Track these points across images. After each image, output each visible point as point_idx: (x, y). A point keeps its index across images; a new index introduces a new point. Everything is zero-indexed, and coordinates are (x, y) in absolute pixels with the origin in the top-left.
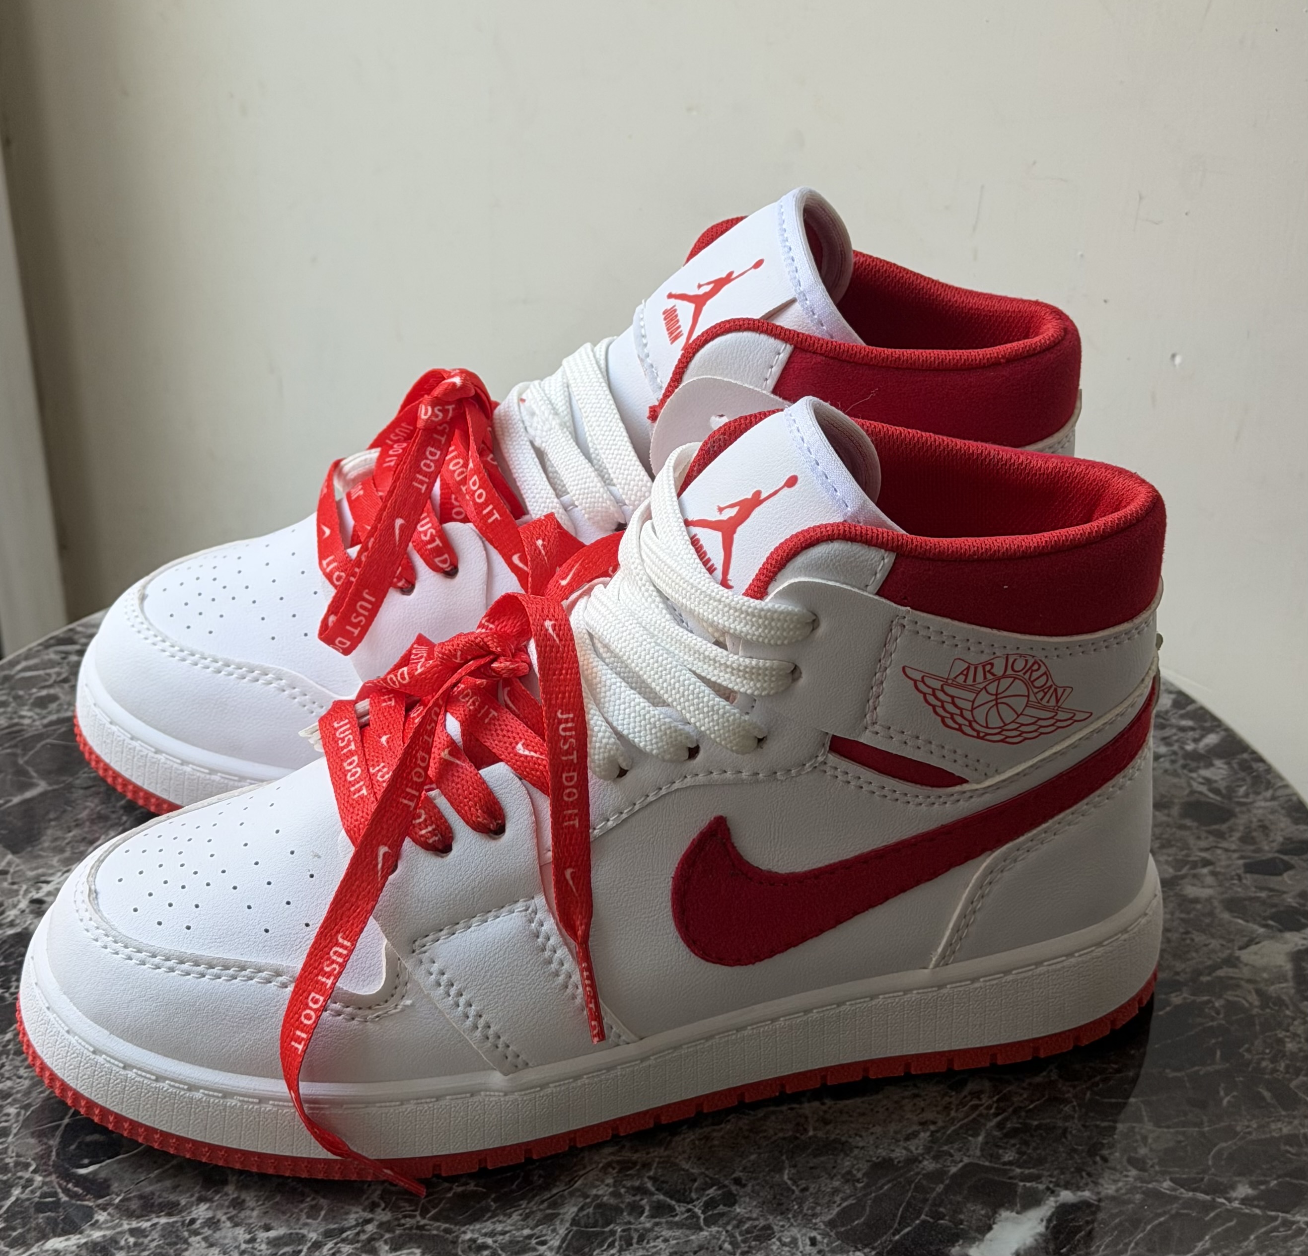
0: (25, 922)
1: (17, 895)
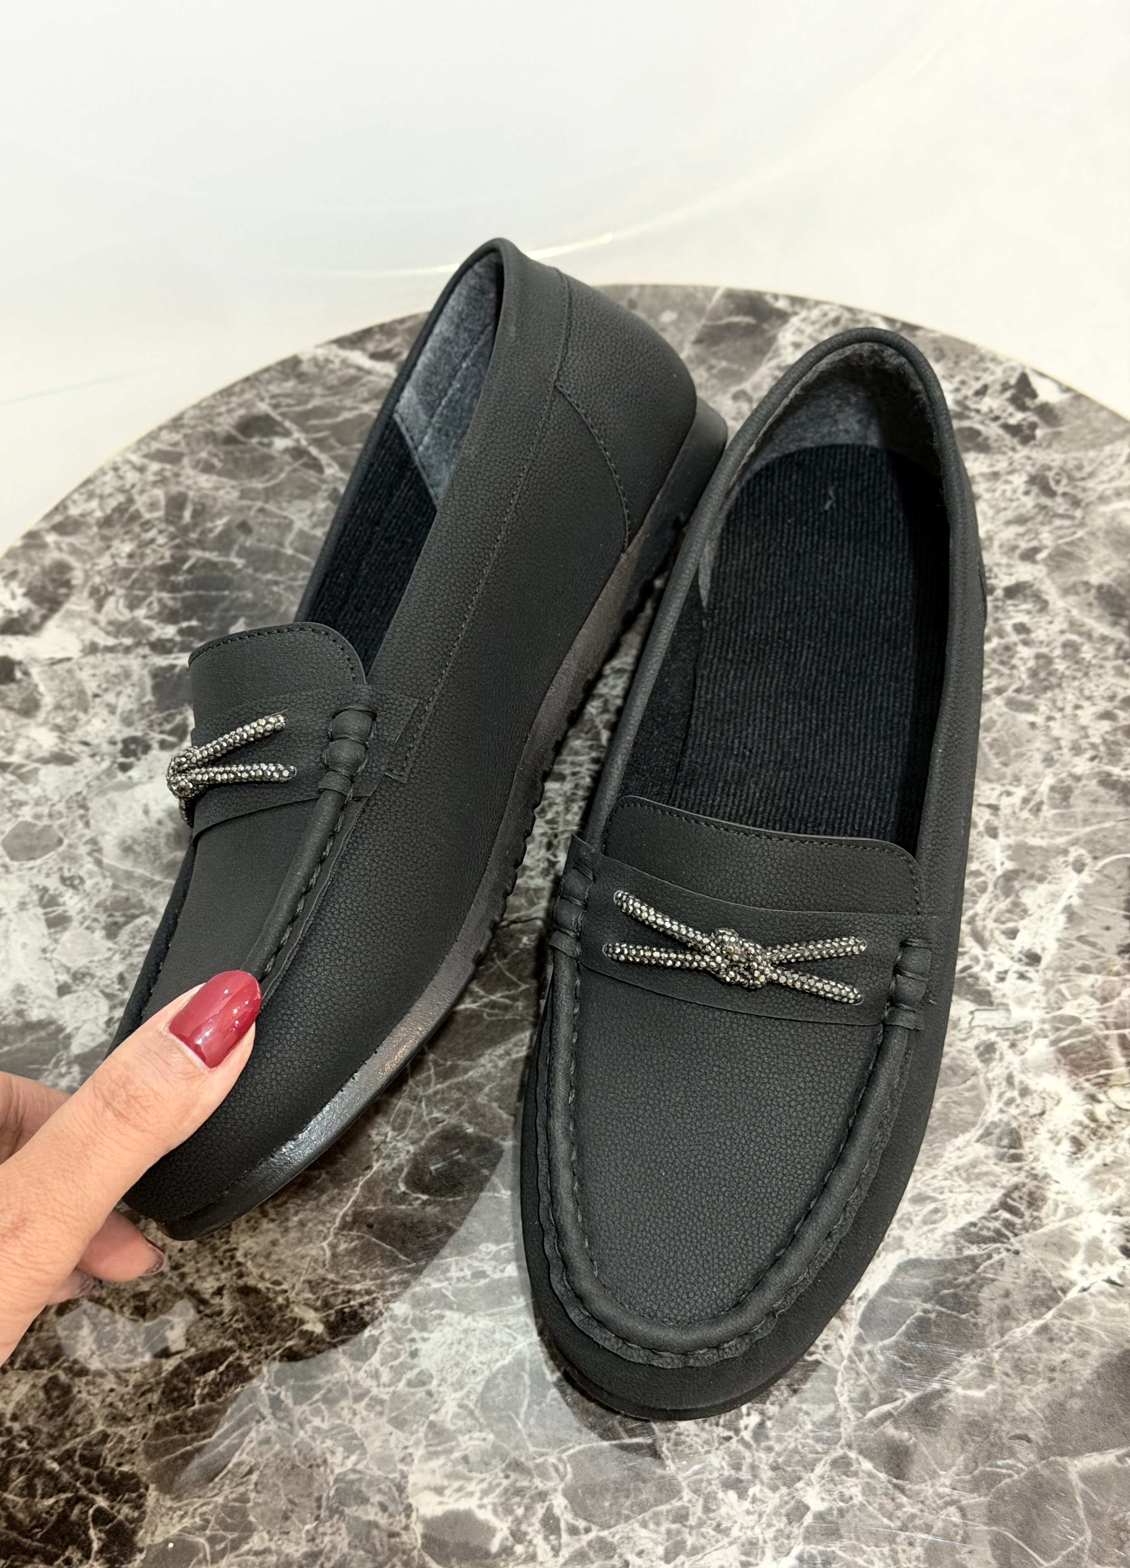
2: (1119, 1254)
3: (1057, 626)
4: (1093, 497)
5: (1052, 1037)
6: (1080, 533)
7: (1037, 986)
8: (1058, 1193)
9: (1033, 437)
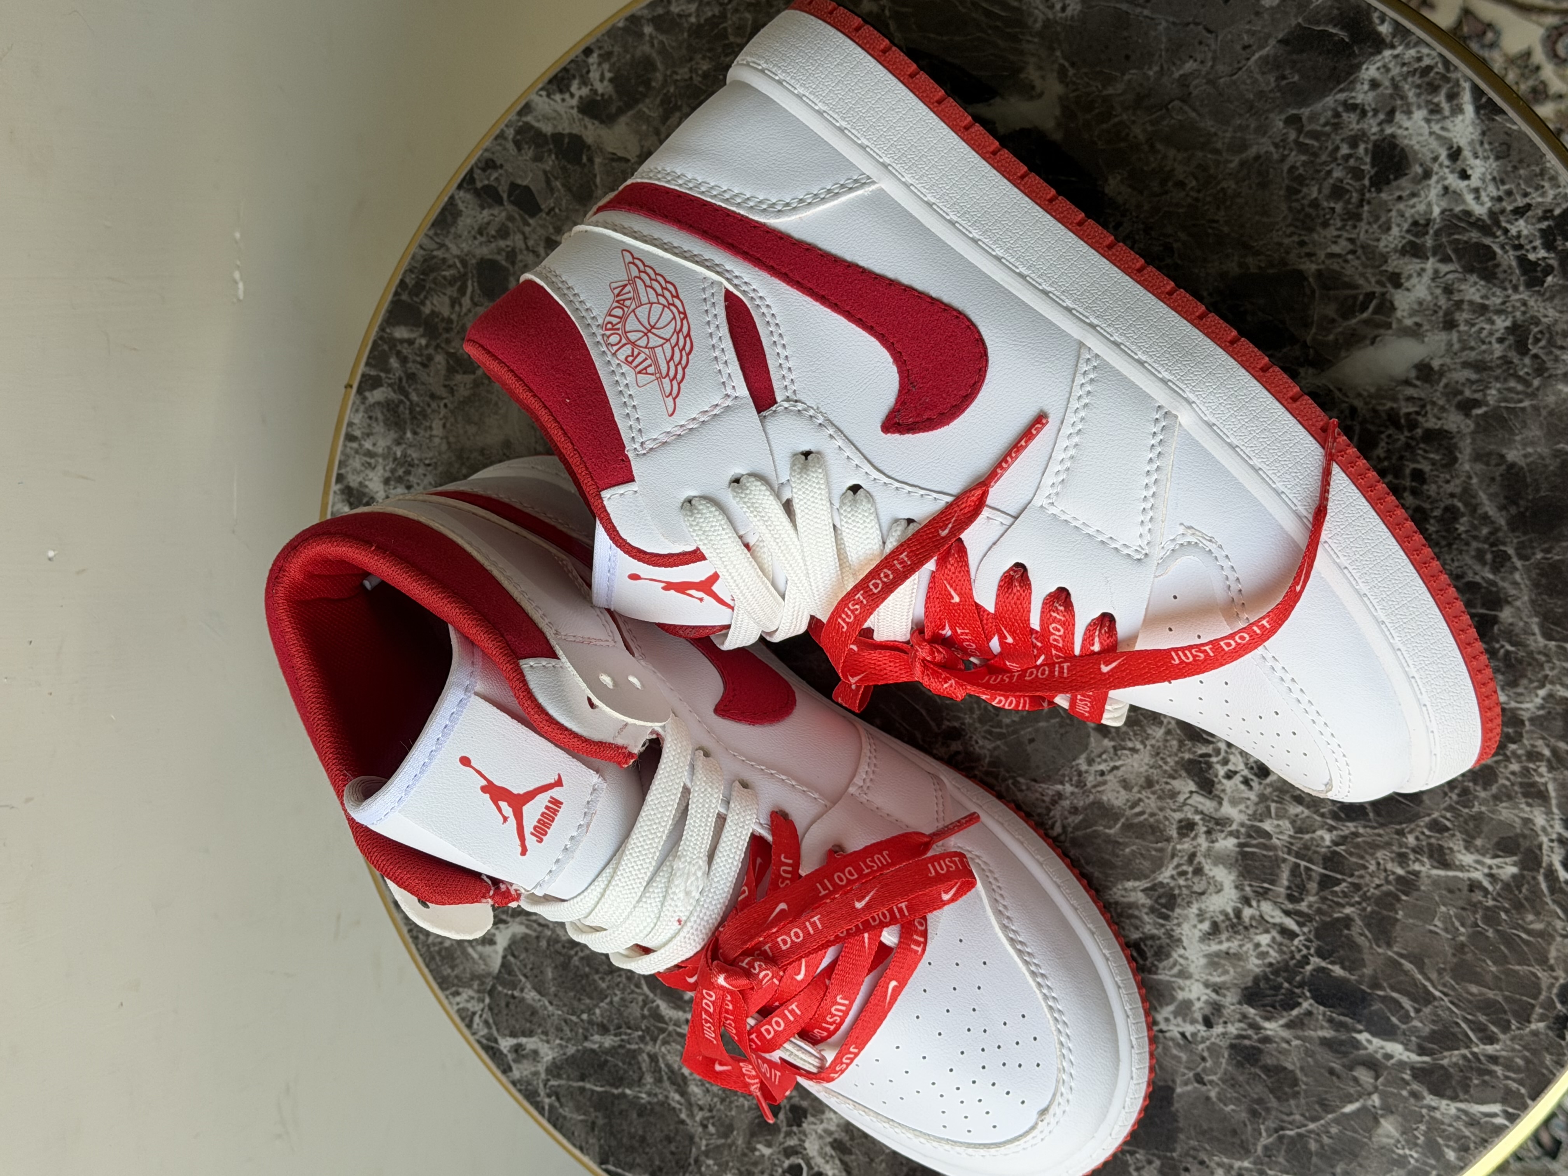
0: (1234, 1011)
1: (1213, 1044)
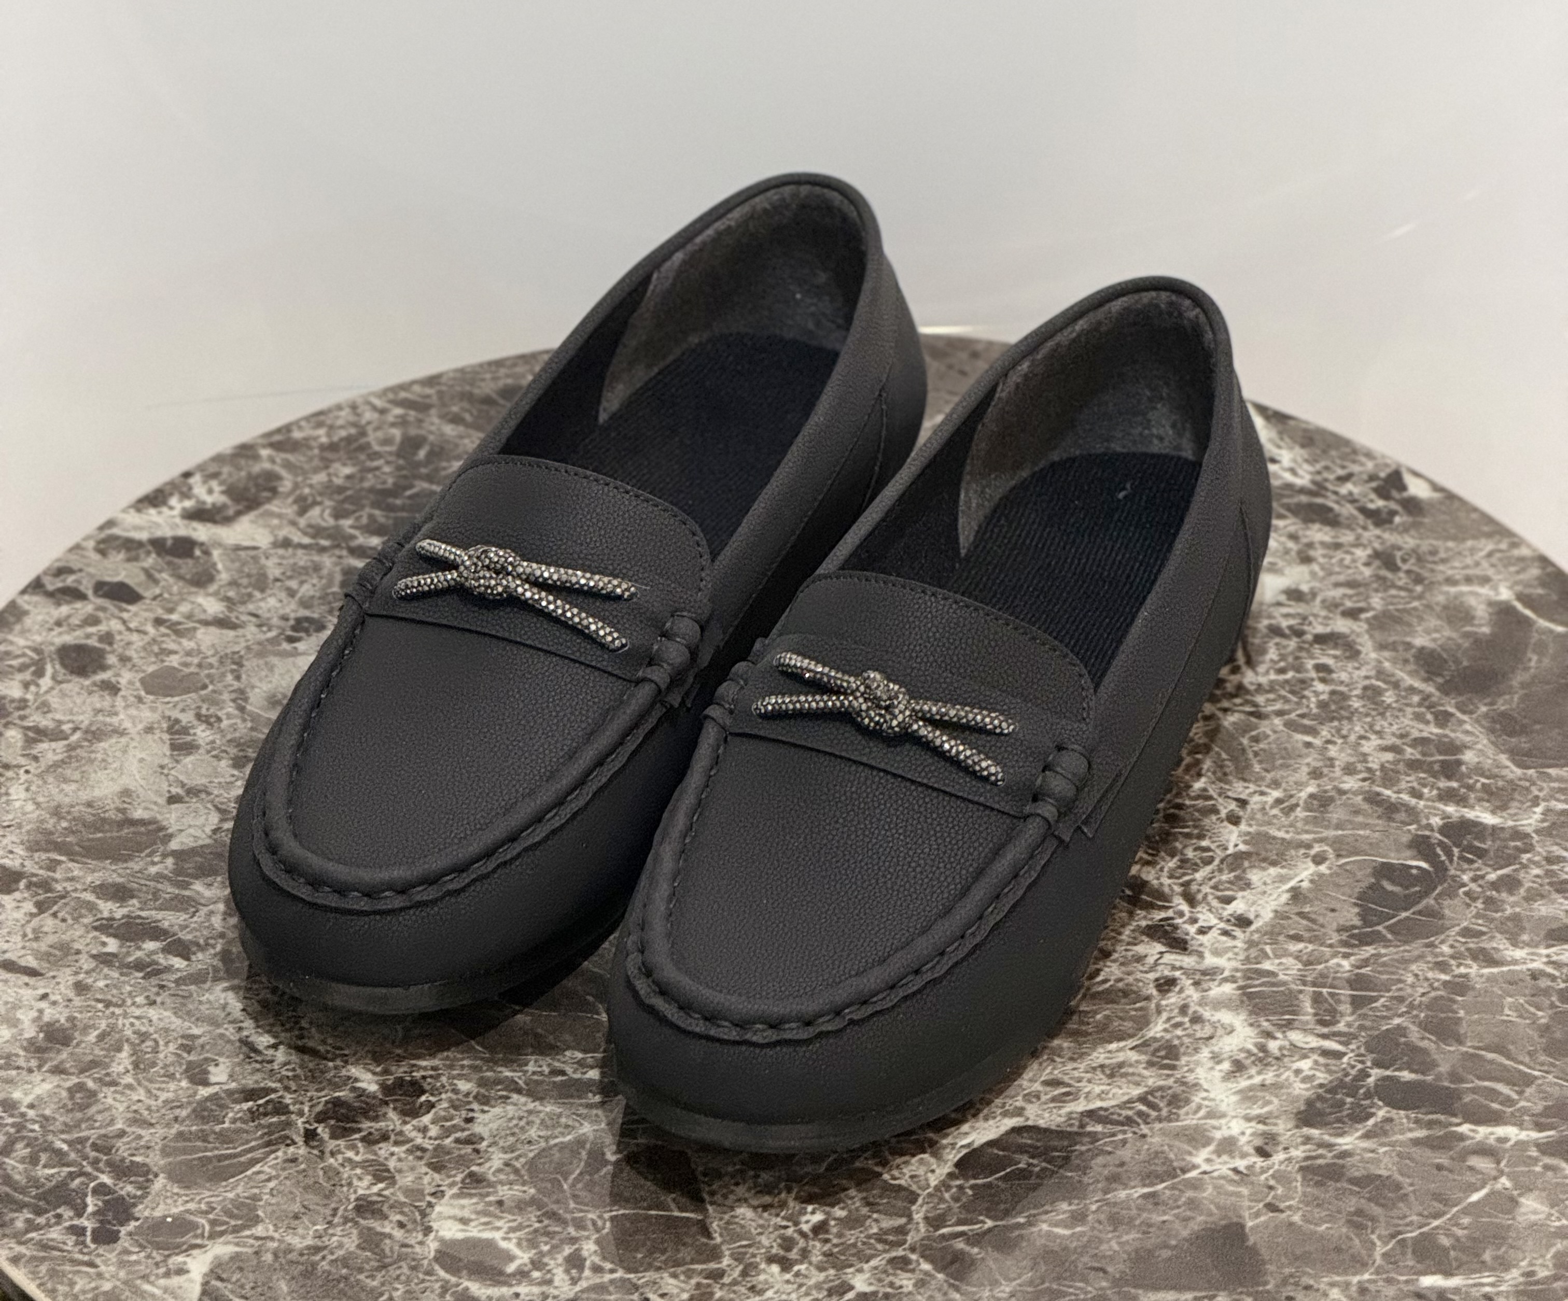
2: (1252, 1151)
3: (1363, 672)
4: (1440, 578)
5: (1241, 983)
6: (1415, 604)
7: (1239, 944)
8: (1204, 1099)
9: (1391, 522)
